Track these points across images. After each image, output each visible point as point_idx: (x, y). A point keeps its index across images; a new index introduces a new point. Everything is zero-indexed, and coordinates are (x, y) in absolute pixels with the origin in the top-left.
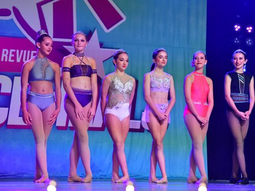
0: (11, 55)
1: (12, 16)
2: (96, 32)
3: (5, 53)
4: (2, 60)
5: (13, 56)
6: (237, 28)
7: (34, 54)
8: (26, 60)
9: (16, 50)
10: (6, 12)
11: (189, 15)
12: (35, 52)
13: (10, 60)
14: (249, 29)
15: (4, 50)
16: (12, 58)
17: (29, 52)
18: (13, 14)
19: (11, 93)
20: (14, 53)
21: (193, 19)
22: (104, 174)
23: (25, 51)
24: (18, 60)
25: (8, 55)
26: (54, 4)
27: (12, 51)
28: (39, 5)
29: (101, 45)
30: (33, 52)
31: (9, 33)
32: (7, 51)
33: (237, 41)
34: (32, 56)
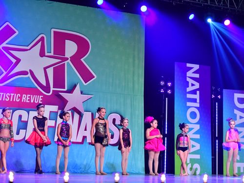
0: (28, 98)
1: (29, 75)
2: (78, 84)
3: (24, 97)
4: (23, 101)
6: (162, 83)
7: (42, 98)
8: (37, 101)
9: (31, 95)
10: (25, 73)
11: (134, 76)
13: (27, 101)
14: (169, 84)
15: (24, 95)
16: (28, 100)
17: (38, 96)
18: (29, 73)
19: (27, 121)
20: (30, 97)
21: (136, 78)
22: (83, 170)
23: (36, 96)
24: (32, 101)
25: (26, 99)
26: (54, 68)
27: (28, 95)
28: (45, 69)
29: (82, 93)
30: (41, 96)
31: (27, 85)
32: (26, 96)
33: (162, 91)
34: (40, 99)
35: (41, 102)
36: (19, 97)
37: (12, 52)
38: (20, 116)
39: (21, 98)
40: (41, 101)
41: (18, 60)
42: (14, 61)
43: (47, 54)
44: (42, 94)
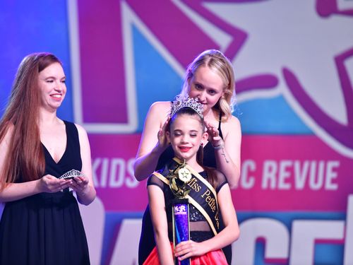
1: (282, 89)
3: (270, 169)
4: (264, 185)
5: (287, 175)
7: (334, 170)
8: (316, 181)
10: (267, 82)
12: (336, 164)
13: (283, 186)
15: (267, 164)
16: (287, 181)
17: (322, 165)
18: (282, 82)
19: (288, 260)
20: (290, 169)
23: (314, 164)
24: (300, 184)
25: (277, 175)
27: (284, 164)
28: (340, 61)
32: (273, 164)
34: (331, 175)
35: (334, 187)
36: (250, 174)
37: (214, 8)
38: (261, 243)
39: (257, 174)
40: (333, 181)
41: (239, 38)
42: (223, 40)
43: (342, 4)
44: (334, 155)
